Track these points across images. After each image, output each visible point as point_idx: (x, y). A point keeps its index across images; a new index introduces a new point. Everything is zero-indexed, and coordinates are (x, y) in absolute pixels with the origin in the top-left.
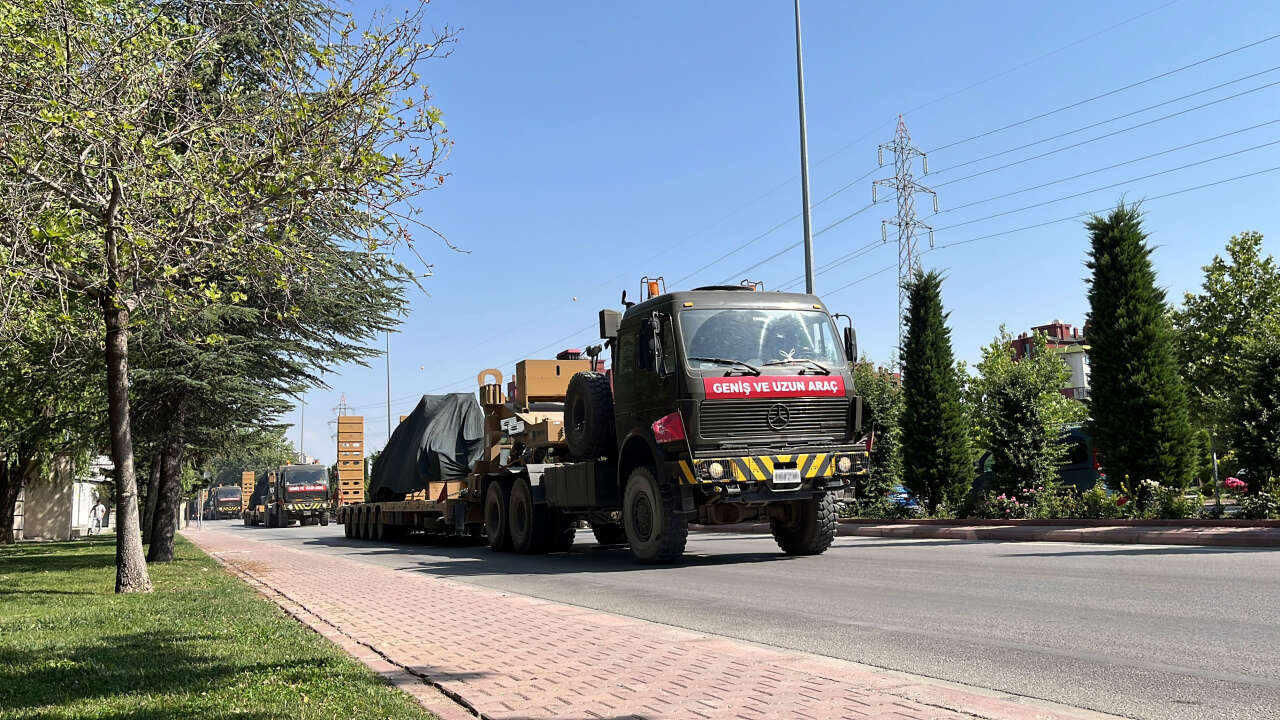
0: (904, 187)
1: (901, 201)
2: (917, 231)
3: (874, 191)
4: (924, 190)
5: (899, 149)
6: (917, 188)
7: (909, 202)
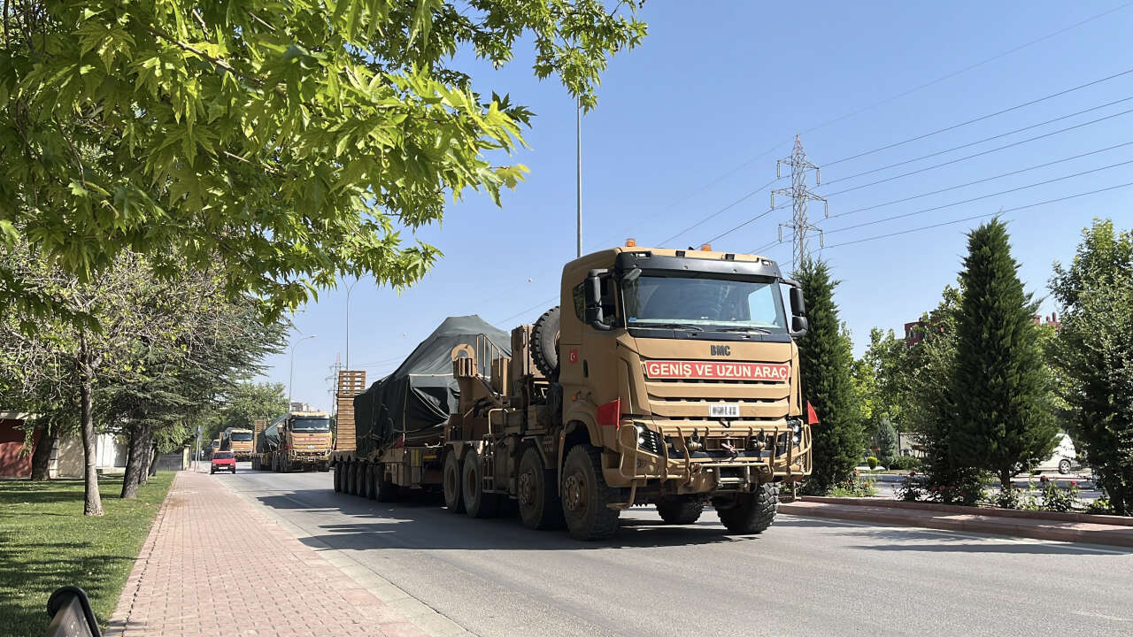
0: (799, 195)
1: (796, 207)
2: (809, 233)
3: (772, 199)
4: (817, 198)
5: (795, 163)
6: (811, 196)
7: (803, 208)
